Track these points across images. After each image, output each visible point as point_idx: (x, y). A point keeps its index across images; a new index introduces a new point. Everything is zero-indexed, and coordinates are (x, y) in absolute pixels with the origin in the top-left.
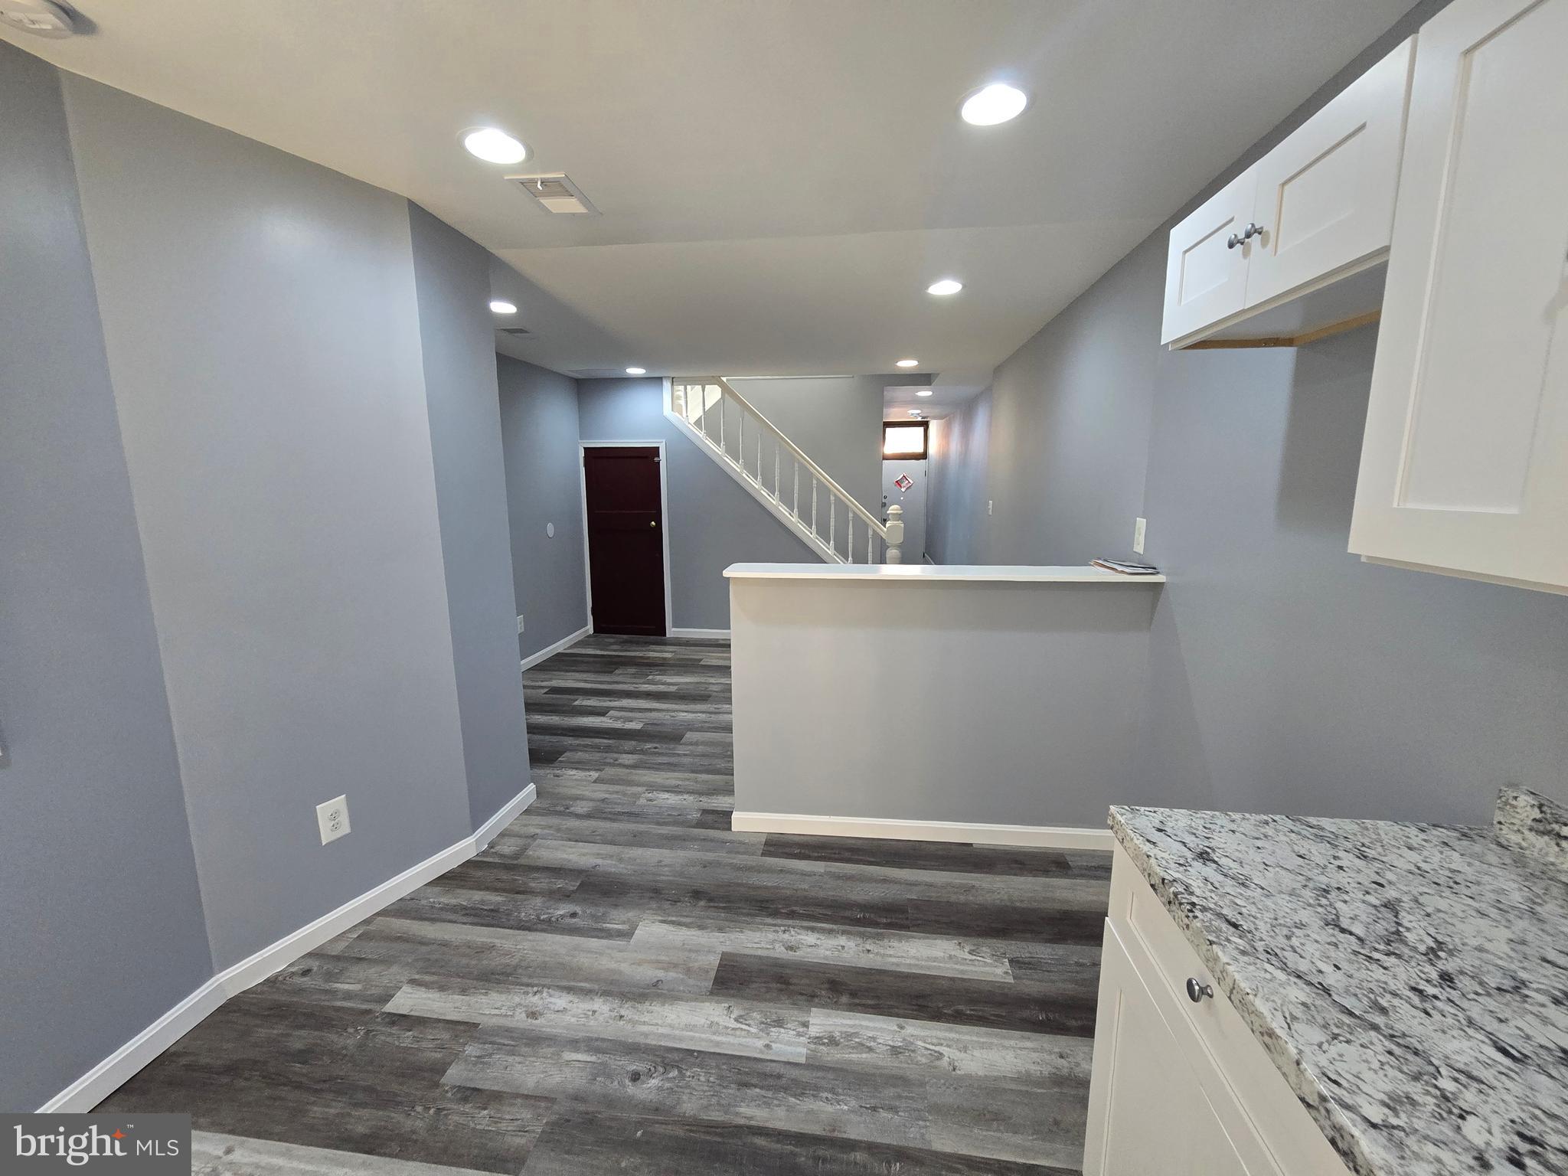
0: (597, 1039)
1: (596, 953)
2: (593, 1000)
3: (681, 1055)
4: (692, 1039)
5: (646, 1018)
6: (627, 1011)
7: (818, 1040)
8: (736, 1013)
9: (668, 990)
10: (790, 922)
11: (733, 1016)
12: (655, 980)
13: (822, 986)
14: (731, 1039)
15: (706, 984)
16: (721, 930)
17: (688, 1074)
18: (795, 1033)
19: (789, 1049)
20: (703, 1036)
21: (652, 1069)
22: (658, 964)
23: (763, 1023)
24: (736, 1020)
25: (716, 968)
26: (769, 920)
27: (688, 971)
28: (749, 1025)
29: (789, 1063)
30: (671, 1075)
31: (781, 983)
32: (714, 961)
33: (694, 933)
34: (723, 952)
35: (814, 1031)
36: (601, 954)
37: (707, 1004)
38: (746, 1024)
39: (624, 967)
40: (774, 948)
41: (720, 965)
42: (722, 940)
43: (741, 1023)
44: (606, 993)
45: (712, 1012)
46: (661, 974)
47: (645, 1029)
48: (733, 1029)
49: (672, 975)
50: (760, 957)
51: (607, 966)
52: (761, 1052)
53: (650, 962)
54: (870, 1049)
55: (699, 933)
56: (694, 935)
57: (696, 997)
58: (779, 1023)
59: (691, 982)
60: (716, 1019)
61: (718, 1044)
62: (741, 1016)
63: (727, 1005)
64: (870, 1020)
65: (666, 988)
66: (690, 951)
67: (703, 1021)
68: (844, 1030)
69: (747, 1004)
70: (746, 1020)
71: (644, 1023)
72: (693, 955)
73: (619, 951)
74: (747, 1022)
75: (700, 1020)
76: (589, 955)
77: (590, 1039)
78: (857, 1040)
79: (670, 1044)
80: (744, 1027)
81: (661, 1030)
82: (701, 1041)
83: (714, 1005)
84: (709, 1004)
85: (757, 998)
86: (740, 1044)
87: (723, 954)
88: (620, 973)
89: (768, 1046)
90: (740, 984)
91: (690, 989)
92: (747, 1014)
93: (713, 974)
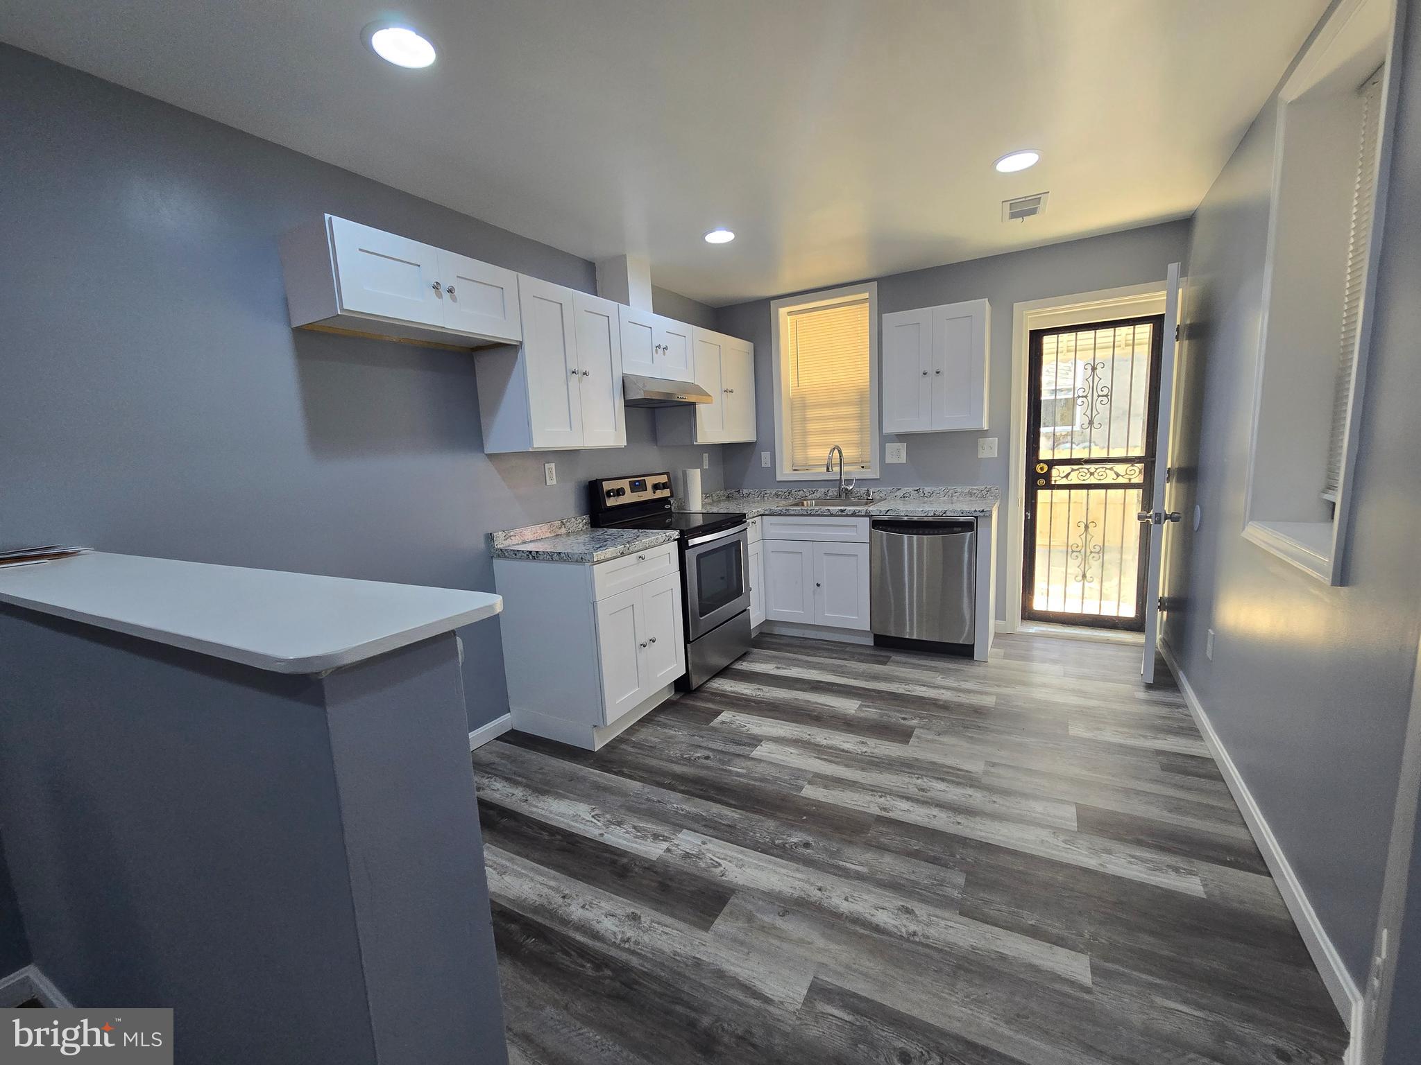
0: (840, 876)
1: (855, 971)
2: (850, 912)
3: (771, 851)
4: (760, 860)
5: (797, 884)
6: (815, 895)
7: (666, 839)
8: (718, 871)
9: (773, 903)
10: (613, 952)
11: (722, 869)
12: (786, 917)
13: (634, 874)
14: (730, 853)
15: (736, 901)
16: (698, 963)
17: (768, 840)
18: (679, 847)
19: (689, 838)
20: (751, 860)
21: (794, 847)
22: (782, 936)
23: (699, 858)
24: (720, 865)
25: (721, 914)
26: (635, 962)
27: (750, 918)
28: (711, 859)
29: (695, 831)
30: (781, 841)
31: (668, 886)
32: (722, 924)
33: (732, 968)
34: (707, 932)
35: (665, 845)
36: (848, 967)
37: (741, 883)
38: (714, 860)
39: (820, 942)
40: (652, 921)
41: (716, 916)
42: (702, 948)
43: (717, 862)
44: (838, 915)
45: (738, 876)
46: (779, 922)
47: (799, 875)
48: (725, 859)
49: (767, 919)
50: (673, 915)
51: (840, 947)
52: (710, 841)
53: (790, 940)
54: (634, 827)
55: (726, 967)
56: (733, 964)
57: (748, 891)
58: (687, 855)
59: (750, 907)
60: (736, 869)
61: (742, 852)
62: (715, 867)
63: (724, 878)
64: (618, 843)
65: (776, 907)
66: (742, 943)
67: (748, 870)
68: (643, 842)
69: (705, 875)
70: (712, 863)
71: (799, 880)
72: (741, 936)
73: (826, 965)
74: (712, 862)
75: (750, 872)
76: (866, 970)
77: (846, 877)
78: (639, 834)
79: (778, 860)
80: (716, 859)
81: (784, 871)
82: (752, 857)
83: (735, 881)
84: (739, 883)
85: (695, 878)
86: (724, 849)
87: (707, 929)
88: (823, 935)
89: (704, 843)
90: (704, 893)
91: (753, 900)
92: (709, 867)
93: (726, 909)
